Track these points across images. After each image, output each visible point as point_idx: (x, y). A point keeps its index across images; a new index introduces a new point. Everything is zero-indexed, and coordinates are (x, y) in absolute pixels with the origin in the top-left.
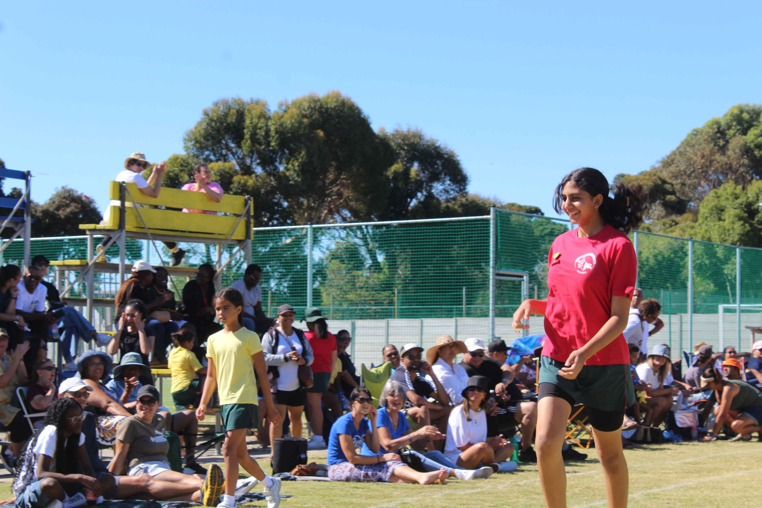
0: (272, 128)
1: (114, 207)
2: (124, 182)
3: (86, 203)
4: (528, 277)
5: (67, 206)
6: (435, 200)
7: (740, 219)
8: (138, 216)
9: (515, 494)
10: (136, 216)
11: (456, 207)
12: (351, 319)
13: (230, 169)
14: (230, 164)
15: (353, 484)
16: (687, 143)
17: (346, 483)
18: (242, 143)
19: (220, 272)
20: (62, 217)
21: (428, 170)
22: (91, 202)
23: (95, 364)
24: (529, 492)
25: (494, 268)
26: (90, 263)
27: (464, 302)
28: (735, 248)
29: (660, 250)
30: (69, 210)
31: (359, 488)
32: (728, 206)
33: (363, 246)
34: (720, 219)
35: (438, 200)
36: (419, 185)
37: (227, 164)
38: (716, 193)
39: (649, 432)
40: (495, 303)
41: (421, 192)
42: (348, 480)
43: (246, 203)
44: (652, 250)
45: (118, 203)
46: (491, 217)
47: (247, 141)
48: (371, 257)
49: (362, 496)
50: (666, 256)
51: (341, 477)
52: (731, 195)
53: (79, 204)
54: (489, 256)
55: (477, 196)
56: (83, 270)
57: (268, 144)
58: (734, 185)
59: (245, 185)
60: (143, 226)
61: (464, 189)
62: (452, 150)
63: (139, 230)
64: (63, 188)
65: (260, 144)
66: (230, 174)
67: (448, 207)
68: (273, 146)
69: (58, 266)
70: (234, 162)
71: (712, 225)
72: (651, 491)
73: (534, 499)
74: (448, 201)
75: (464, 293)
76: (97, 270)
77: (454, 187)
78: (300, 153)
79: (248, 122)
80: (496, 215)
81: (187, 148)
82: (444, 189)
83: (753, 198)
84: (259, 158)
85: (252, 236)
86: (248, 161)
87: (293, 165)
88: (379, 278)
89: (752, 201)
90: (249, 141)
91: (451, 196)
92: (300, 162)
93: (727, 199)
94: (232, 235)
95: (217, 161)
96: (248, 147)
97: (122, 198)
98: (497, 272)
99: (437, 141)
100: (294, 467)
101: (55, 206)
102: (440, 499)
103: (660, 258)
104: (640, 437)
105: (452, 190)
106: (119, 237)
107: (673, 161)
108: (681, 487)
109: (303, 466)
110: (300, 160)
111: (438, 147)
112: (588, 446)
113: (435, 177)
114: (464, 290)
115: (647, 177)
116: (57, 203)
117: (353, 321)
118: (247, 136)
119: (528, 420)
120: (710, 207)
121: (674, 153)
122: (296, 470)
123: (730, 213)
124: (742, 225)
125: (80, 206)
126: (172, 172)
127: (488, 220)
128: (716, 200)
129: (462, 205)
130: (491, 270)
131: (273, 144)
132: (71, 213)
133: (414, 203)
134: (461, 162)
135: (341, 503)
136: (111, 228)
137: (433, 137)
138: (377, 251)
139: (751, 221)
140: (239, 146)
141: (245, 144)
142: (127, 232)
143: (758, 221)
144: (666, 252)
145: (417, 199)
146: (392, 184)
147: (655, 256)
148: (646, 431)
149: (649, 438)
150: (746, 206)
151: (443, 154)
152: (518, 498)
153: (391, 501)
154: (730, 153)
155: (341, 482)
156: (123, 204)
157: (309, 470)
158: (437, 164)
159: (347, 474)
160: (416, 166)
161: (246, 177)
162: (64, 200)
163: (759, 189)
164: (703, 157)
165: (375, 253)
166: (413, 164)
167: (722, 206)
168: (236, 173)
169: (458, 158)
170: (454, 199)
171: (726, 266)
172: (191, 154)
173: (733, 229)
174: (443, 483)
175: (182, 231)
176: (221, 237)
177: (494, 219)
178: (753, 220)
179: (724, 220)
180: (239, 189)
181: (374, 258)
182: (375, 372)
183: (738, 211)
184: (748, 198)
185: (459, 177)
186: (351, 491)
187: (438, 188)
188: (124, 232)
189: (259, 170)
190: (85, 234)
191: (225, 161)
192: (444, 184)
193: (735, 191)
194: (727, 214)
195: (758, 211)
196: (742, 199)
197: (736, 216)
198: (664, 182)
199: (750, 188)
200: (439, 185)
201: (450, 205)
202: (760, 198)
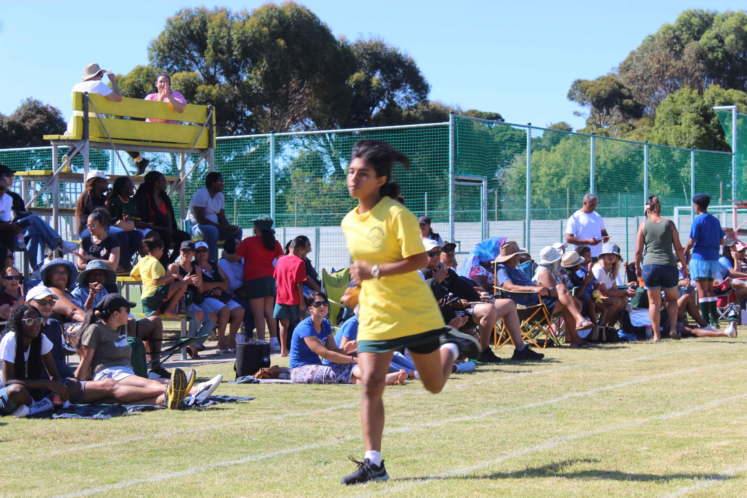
0: (235, 37)
1: (77, 117)
2: (86, 93)
3: (51, 114)
4: (486, 182)
5: (34, 117)
6: (397, 108)
7: (696, 123)
8: (102, 127)
9: (472, 394)
10: (99, 127)
11: (418, 115)
12: (316, 225)
13: (195, 78)
14: (194, 73)
15: (314, 386)
16: (644, 49)
17: (308, 385)
18: (205, 53)
19: (183, 180)
20: (28, 128)
21: (389, 79)
22: (57, 113)
23: (59, 272)
24: (486, 391)
25: (454, 173)
26: (55, 174)
27: (426, 208)
28: (690, 152)
29: (617, 154)
30: (34, 121)
31: (321, 390)
32: (684, 110)
33: (326, 154)
34: (676, 123)
35: (400, 108)
36: (381, 93)
37: (191, 74)
38: (672, 98)
39: (604, 331)
40: (455, 208)
41: (383, 100)
42: (309, 382)
43: (208, 112)
44: (609, 155)
45: (81, 114)
46: (450, 123)
47: (209, 51)
48: (335, 164)
49: (323, 398)
50: (623, 160)
51: (303, 379)
52: (687, 100)
53: (44, 115)
54: (448, 161)
55: (438, 103)
56: (49, 180)
57: (231, 53)
58: (690, 90)
59: (209, 94)
60: (107, 137)
61: (425, 97)
62: (412, 57)
63: (102, 140)
64: (28, 99)
65: (223, 54)
66: (194, 83)
67: (409, 115)
68: (236, 55)
69: (23, 176)
70: (197, 72)
71: (668, 129)
72: (605, 388)
73: (491, 398)
74: (409, 108)
75: (426, 198)
76: (62, 180)
77: (414, 95)
78: (262, 62)
79: (210, 32)
80: (455, 122)
81: (151, 59)
82: (405, 97)
83: (709, 101)
84: (223, 67)
85: (215, 145)
86: (212, 70)
87: (255, 74)
88: (343, 185)
89: (708, 105)
90: (212, 51)
91: (413, 104)
92: (262, 72)
93: (683, 103)
94: (194, 144)
95: (181, 70)
96: (211, 56)
97: (85, 109)
98: (456, 177)
99: (398, 49)
100: (258, 370)
101: (21, 118)
102: (399, 400)
103: (617, 162)
104: (596, 336)
105: (413, 98)
106: (83, 146)
107: (629, 66)
108: (634, 384)
109: (266, 369)
110: (262, 69)
111: (399, 55)
112: (545, 346)
113: (396, 85)
114: (426, 195)
115: (604, 82)
116: (22, 114)
117: (317, 227)
118: (210, 46)
119: (486, 322)
120: (666, 112)
121: (630, 59)
122: (259, 373)
123: (687, 117)
124: (698, 128)
125: (46, 117)
126: (137, 83)
127: (447, 127)
128: (673, 104)
129: (424, 113)
130: (450, 176)
131: (235, 53)
132: (37, 124)
133: (376, 111)
134: (420, 70)
135: (303, 404)
136: (75, 138)
137: (394, 46)
138: (340, 159)
139: (706, 125)
140: (202, 55)
141: (207, 53)
142: (90, 142)
143: (713, 125)
144: (623, 156)
145: (379, 107)
146: (354, 93)
147: (612, 160)
148: (601, 330)
149: (604, 337)
150: (701, 110)
151: (404, 62)
152: (475, 397)
153: (351, 402)
154: (685, 57)
155: (303, 384)
156: (86, 115)
157: (272, 373)
158: (399, 72)
159: (309, 376)
160: (378, 76)
161: (210, 87)
162: (30, 112)
163: (715, 92)
164: (659, 62)
165: (338, 160)
166: (375, 73)
167: (678, 110)
168: (200, 82)
169: (418, 66)
170: (416, 107)
171: (683, 169)
172: (155, 64)
173: (690, 133)
174: (402, 383)
175: (145, 141)
176: (184, 146)
177: (452, 125)
178: (709, 123)
179: (681, 124)
180: (203, 99)
181: (337, 165)
182: (336, 277)
183: (694, 115)
184: (704, 102)
185: (420, 86)
186: (313, 392)
187: (399, 96)
188: (87, 142)
189: (223, 79)
190: (50, 145)
191: (189, 70)
192: (405, 92)
193: (691, 96)
194: (683, 118)
195: (713, 115)
196: (698, 103)
197: (692, 119)
198: (621, 86)
199: (706, 92)
200: (400, 93)
201: (412, 113)
202: (715, 102)
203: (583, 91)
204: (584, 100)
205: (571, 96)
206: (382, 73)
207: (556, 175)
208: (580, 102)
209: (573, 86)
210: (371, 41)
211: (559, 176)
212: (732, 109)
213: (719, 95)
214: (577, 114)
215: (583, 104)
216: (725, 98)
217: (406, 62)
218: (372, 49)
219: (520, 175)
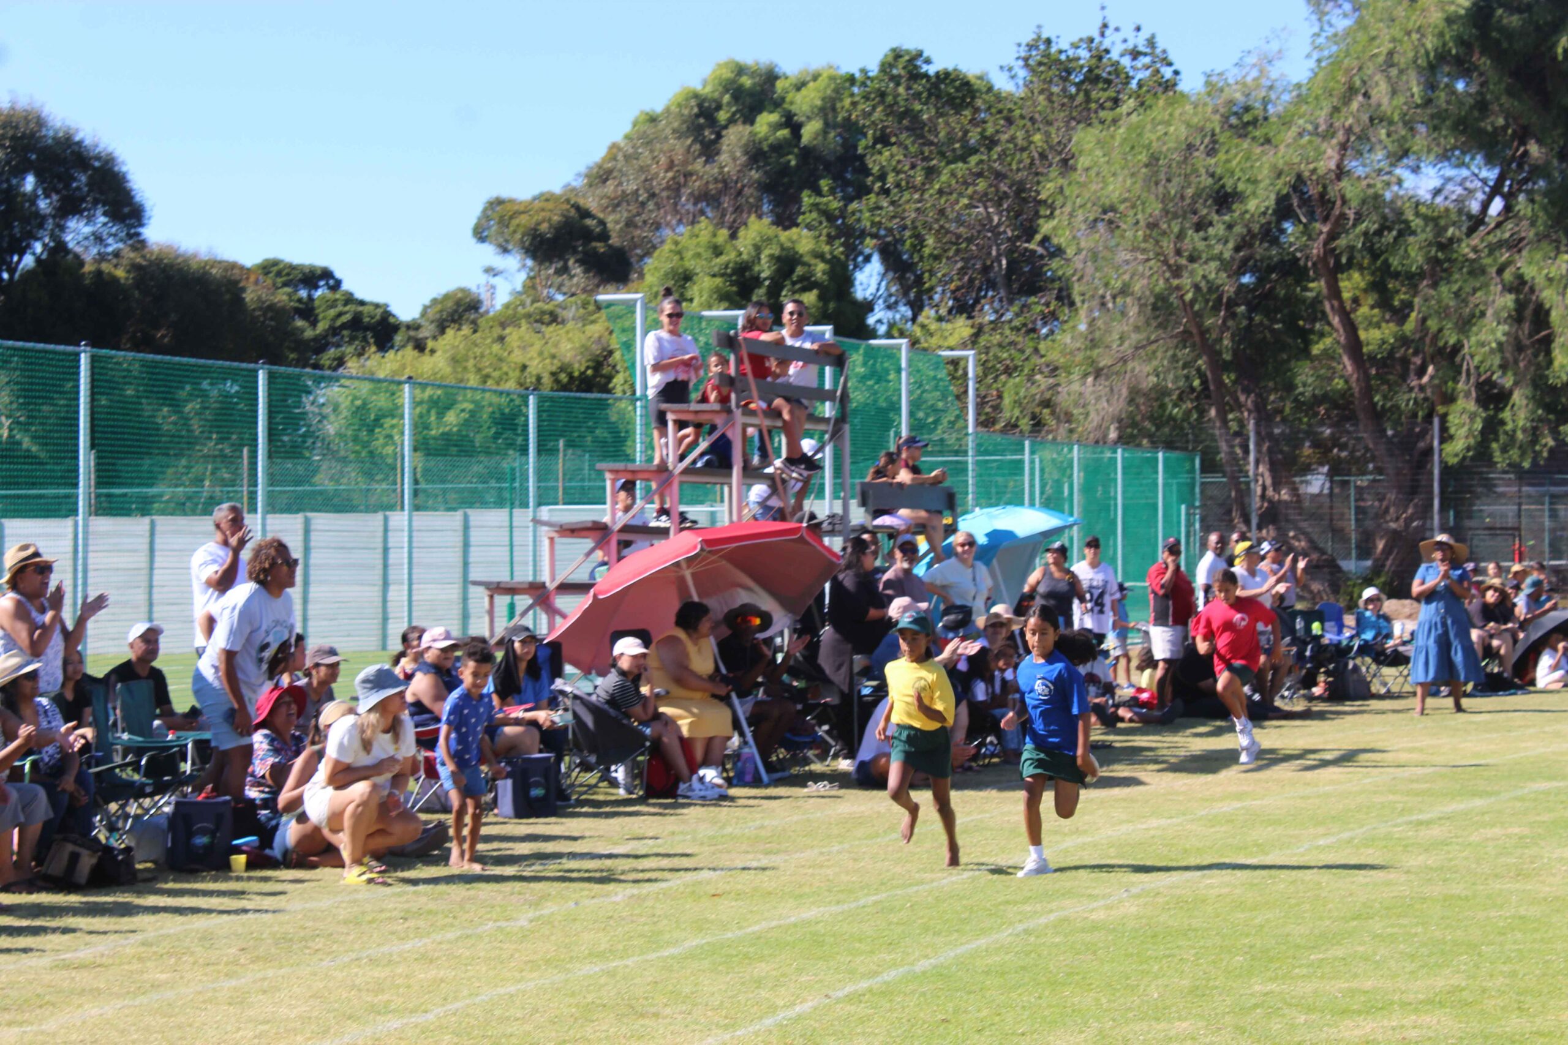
6: (70, 257)
7: (722, 297)
11: (120, 273)
16: (637, 137)
21: (57, 192)
29: (567, 360)
32: (698, 270)
35: (77, 256)
36: (37, 225)
38: (676, 243)
41: (41, 240)
44: (548, 361)
50: (576, 374)
52: (707, 249)
55: (170, 247)
58: (711, 228)
61: (138, 234)
62: (110, 149)
67: (99, 273)
74: (102, 257)
77: (114, 229)
82: (93, 234)
83: (750, 253)
89: (748, 261)
91: (110, 249)
93: (698, 255)
99: (77, 130)
103: (563, 377)
105: (110, 235)
107: (609, 172)
111: (80, 143)
113: (72, 207)
115: (550, 205)
121: (611, 158)
123: (704, 286)
128: (676, 258)
129: (135, 267)
133: (28, 261)
134: (130, 177)
137: (68, 123)
144: (576, 366)
145: (34, 254)
147: (554, 373)
150: (735, 271)
151: (91, 159)
154: (724, 158)
158: (78, 181)
163: (760, 234)
164: (671, 166)
166: (24, 178)
167: (686, 270)
169: (124, 169)
170: (117, 254)
179: (691, 300)
184: (740, 254)
185: (126, 210)
187: (78, 231)
192: (90, 220)
193: (714, 240)
194: (696, 288)
195: (757, 282)
196: (729, 256)
197: (717, 290)
198: (585, 214)
199: (742, 233)
200: (82, 224)
201: (105, 267)
202: (763, 256)
203: (504, 222)
204: (507, 241)
205: (480, 234)
206: (40, 179)
207: (434, 403)
208: (500, 246)
209: (485, 211)
210: (12, 108)
211: (441, 406)
212: (635, 301)
213: (768, 240)
214: (490, 271)
215: (505, 251)
216: (783, 248)
217: (98, 158)
218: (16, 127)
219: (358, 403)
